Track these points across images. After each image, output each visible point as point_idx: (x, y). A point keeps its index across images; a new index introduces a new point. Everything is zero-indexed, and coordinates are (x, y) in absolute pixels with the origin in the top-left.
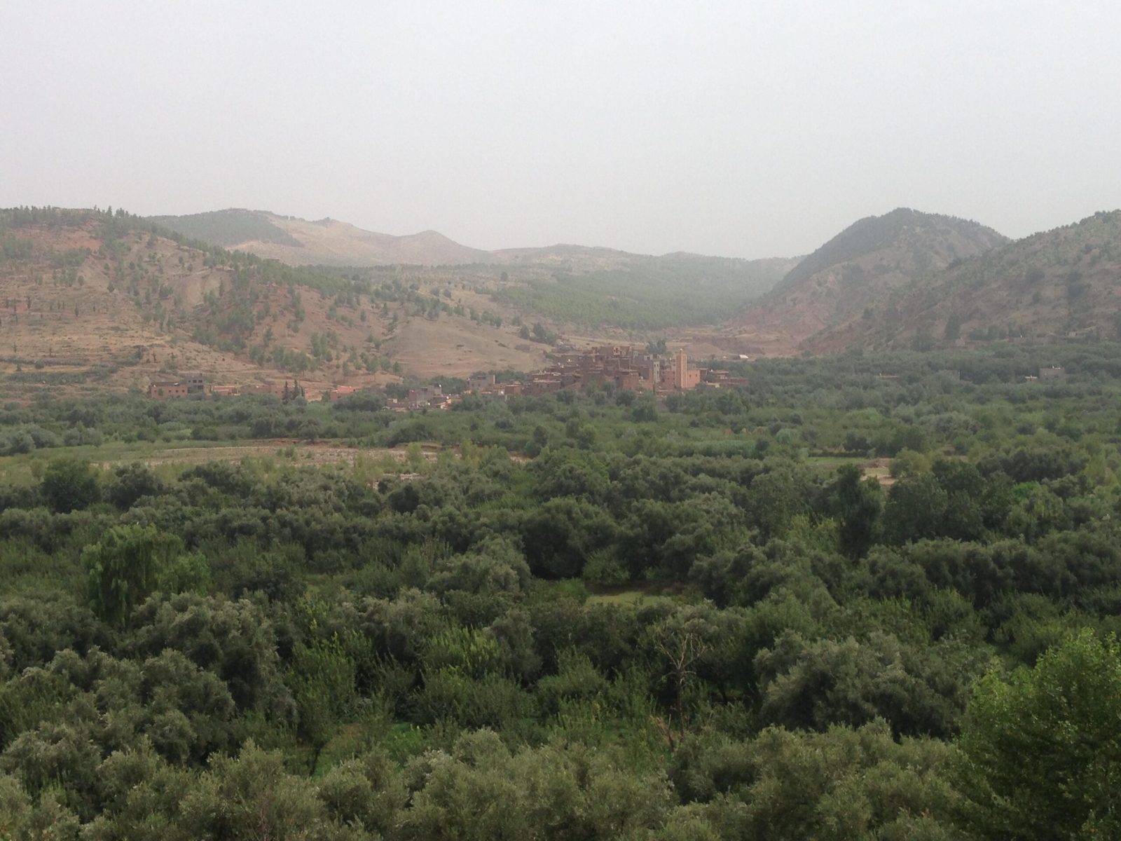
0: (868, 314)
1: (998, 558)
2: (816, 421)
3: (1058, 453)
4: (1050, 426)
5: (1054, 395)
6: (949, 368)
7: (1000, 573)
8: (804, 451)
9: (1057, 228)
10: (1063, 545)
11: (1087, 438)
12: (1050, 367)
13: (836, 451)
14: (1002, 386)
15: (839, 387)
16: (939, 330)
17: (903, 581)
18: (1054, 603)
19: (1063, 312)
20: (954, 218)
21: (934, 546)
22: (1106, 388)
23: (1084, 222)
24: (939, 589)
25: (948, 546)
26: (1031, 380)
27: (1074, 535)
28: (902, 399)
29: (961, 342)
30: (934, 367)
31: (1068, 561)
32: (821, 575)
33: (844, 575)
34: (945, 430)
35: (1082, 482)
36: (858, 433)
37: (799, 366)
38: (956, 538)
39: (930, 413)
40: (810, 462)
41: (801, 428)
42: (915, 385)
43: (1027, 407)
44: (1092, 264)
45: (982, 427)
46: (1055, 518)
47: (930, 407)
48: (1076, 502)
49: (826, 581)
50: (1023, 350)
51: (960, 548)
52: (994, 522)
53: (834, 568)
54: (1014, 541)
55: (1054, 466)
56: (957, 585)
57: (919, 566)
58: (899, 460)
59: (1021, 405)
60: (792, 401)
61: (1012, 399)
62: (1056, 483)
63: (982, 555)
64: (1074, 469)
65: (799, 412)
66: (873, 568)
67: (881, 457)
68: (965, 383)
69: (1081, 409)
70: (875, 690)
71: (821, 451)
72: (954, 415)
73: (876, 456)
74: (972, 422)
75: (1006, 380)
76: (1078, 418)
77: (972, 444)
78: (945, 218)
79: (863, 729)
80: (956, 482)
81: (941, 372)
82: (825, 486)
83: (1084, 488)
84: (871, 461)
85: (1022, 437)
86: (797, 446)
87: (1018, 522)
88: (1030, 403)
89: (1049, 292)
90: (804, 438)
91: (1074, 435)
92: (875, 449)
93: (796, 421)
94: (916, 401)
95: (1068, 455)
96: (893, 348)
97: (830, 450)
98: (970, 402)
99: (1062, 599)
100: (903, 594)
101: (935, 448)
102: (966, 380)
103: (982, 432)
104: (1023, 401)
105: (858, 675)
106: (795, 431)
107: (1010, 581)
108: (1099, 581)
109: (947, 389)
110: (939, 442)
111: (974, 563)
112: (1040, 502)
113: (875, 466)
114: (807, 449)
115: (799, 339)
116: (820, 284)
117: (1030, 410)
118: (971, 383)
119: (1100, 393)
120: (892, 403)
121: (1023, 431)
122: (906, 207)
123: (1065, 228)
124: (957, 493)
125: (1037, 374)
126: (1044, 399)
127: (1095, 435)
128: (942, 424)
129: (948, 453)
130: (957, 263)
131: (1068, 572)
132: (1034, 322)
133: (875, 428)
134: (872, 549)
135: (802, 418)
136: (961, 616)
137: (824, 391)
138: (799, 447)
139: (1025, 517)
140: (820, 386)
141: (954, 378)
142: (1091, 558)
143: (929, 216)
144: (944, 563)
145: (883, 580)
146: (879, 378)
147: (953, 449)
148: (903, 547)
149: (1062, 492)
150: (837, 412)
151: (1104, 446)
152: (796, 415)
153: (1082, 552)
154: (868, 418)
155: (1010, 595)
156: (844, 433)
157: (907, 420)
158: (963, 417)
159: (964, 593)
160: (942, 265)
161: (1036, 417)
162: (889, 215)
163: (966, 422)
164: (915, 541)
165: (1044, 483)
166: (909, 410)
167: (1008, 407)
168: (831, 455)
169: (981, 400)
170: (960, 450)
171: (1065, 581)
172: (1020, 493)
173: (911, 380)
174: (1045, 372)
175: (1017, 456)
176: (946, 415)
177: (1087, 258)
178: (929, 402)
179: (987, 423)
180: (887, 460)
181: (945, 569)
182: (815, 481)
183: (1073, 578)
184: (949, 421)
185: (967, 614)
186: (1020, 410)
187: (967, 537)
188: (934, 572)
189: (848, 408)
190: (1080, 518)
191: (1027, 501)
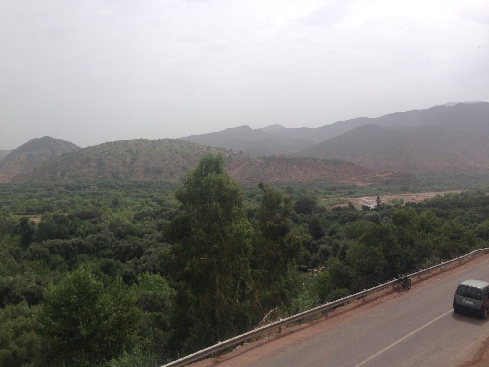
0: (35, 169)
1: (73, 244)
2: (16, 203)
3: (94, 211)
4: (93, 203)
5: (94, 194)
6: (62, 186)
7: (73, 249)
8: (11, 213)
9: (95, 146)
10: (93, 238)
11: (103, 207)
12: (93, 186)
13: (23, 213)
14: (78, 191)
15: (24, 192)
16: (59, 174)
17: (41, 254)
18: (90, 256)
19: (97, 170)
20: (64, 141)
21: (52, 242)
22: (109, 192)
23: (103, 144)
24: (53, 255)
25: (57, 241)
26: (88, 190)
27: (96, 236)
28: (46, 196)
29: (66, 178)
30: (57, 186)
31: (94, 243)
32: (12, 254)
33: (21, 254)
34: (60, 205)
35: (100, 219)
36: (30, 207)
37: (11, 185)
38: (59, 239)
39: (55, 200)
40: (13, 217)
41: (10, 206)
42: (50, 191)
43: (86, 198)
44: (105, 156)
45: (72, 204)
46: (91, 231)
47: (55, 198)
48: (97, 226)
49: (14, 256)
50: (85, 181)
51: (61, 242)
52: (72, 233)
53: (18, 252)
54: (78, 239)
55: (93, 215)
56: (60, 253)
57: (47, 249)
58: (44, 215)
59: (84, 197)
60: (7, 197)
61: (82, 196)
62: (93, 220)
63: (68, 243)
64: (98, 216)
65: (10, 200)
66: (31, 251)
67: (39, 214)
68: (67, 191)
69: (102, 198)
70: (25, 291)
71: (17, 213)
72: (63, 200)
73: (37, 214)
74: (69, 203)
75: (80, 190)
76: (101, 201)
77: (69, 209)
78: (61, 140)
79: (18, 305)
80: (61, 221)
81: (59, 187)
82: (16, 224)
83: (101, 221)
84: (35, 216)
85: (84, 207)
86: (8, 212)
87: (80, 233)
88: (87, 197)
89: (93, 164)
90: (11, 209)
91: (100, 206)
92: (36, 212)
93: (9, 203)
94: (51, 196)
95: (97, 211)
96: (44, 180)
97: (20, 213)
98: (69, 196)
99: (92, 255)
100: (41, 258)
101: (56, 211)
102: (67, 190)
103: (72, 206)
104: (85, 196)
105: (20, 287)
106: (8, 207)
107: (76, 251)
108: (103, 248)
109: (61, 192)
110: (58, 209)
111: (65, 246)
112: (86, 226)
113: (36, 217)
114: (12, 212)
115: (11, 176)
116: (18, 159)
117: (87, 199)
118: (69, 191)
119: (107, 193)
120: (43, 197)
121: (85, 205)
122: (48, 136)
123: (97, 146)
124: (61, 224)
125: (89, 188)
126: (91, 195)
127: (106, 206)
128: (59, 203)
129: (61, 212)
130: (65, 154)
131: (94, 246)
132: (88, 173)
133: (36, 205)
134: (31, 244)
135: (11, 202)
136: (60, 263)
137: (19, 194)
138: (9, 212)
139: (82, 231)
140: (18, 192)
141: (63, 189)
142: (101, 242)
143: (56, 139)
144: (55, 247)
145: (34, 254)
146: (38, 189)
147: (62, 211)
148: (42, 243)
149: (94, 223)
150: (24, 200)
151: (108, 209)
152: (9, 201)
153: (98, 240)
154: (34, 202)
155: (77, 255)
156: (25, 207)
157: (48, 202)
158: (66, 201)
159: (62, 256)
160: (60, 154)
161: (89, 201)
162: (42, 138)
163: (67, 202)
164: (45, 240)
165: (89, 220)
166: (48, 199)
167: (80, 198)
168: (21, 214)
169: (72, 196)
170: (65, 211)
171: (93, 249)
172: (82, 224)
173: (49, 190)
174: (92, 188)
175: (82, 212)
176: (60, 201)
177: (104, 155)
178: (55, 196)
179: (73, 203)
180: (40, 215)
181: (56, 249)
182: (13, 223)
183: (96, 248)
184: (62, 202)
185: (63, 262)
186: (84, 199)
187: (63, 239)
188: (52, 250)
189: (27, 199)
190: (99, 230)
191: (83, 226)
